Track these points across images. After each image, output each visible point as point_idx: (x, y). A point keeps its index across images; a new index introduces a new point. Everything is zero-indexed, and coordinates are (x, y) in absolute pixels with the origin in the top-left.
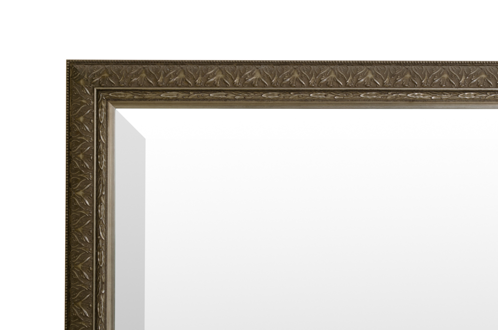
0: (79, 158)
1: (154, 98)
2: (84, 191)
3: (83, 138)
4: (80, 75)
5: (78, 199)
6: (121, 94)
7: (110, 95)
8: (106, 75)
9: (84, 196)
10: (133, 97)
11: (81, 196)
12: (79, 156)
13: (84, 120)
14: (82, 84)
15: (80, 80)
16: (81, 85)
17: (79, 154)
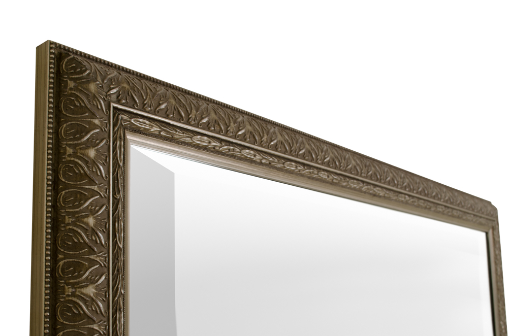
0: (87, 224)
1: (182, 140)
2: (96, 288)
3: (95, 188)
4: (89, 74)
5: (85, 302)
6: (145, 123)
7: (132, 121)
8: (126, 85)
9: (96, 297)
10: (160, 132)
11: (90, 297)
12: (85, 220)
13: (96, 156)
14: (93, 91)
15: (88, 82)
16: (91, 93)
17: (87, 216)
